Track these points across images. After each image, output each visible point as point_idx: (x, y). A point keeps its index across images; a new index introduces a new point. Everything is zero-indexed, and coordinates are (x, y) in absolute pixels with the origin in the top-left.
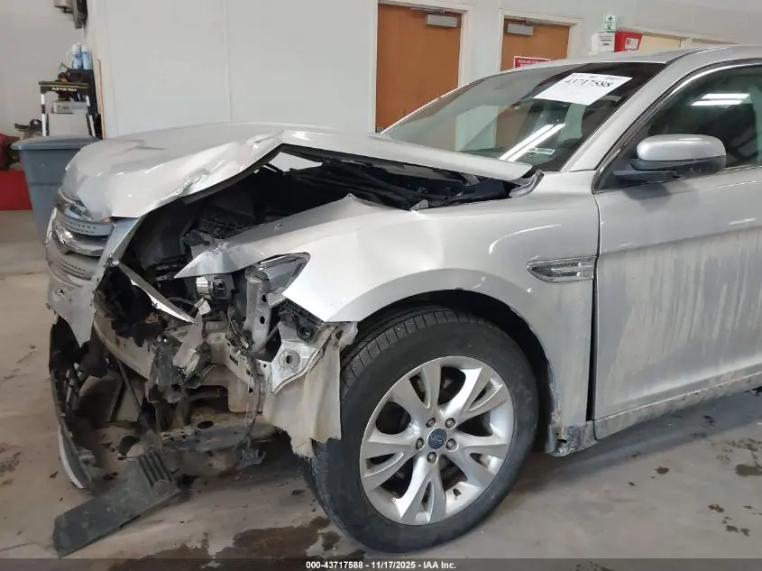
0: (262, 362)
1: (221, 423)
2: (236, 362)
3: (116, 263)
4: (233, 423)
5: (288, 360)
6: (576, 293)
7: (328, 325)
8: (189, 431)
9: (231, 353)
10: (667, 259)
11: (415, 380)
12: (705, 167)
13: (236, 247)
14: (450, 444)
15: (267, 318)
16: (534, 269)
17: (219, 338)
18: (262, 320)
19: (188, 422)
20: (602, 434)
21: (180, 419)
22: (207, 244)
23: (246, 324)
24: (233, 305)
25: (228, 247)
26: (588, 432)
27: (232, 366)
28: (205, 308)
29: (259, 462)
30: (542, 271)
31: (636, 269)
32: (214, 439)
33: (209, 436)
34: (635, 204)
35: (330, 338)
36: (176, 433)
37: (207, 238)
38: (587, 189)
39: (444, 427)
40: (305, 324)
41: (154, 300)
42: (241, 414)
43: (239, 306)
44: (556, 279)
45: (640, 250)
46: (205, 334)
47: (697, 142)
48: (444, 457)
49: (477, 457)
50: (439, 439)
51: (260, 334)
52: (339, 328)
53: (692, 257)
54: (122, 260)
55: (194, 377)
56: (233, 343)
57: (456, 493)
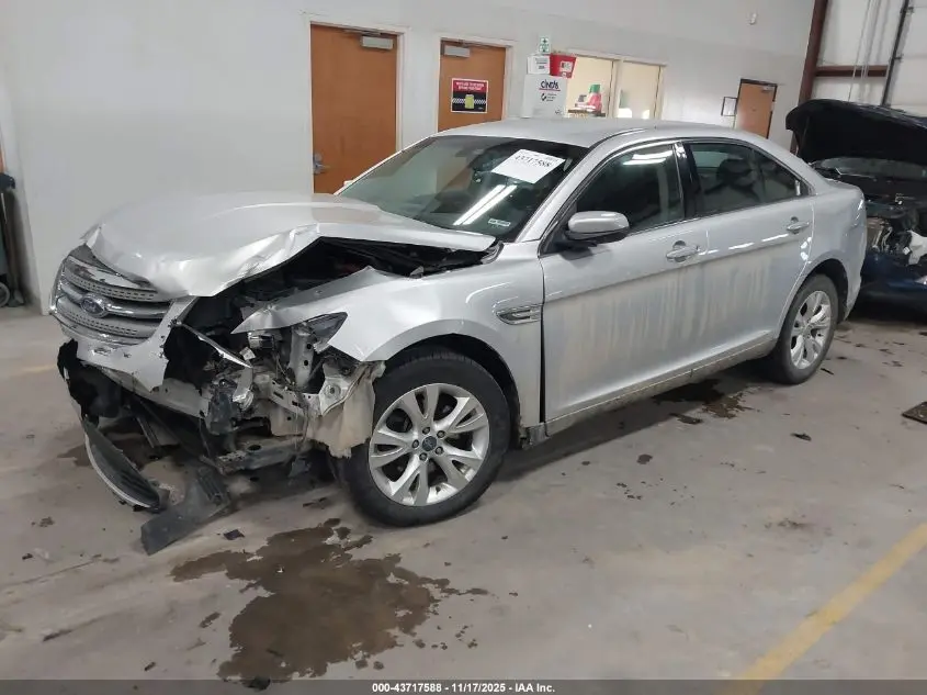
0: (307, 395)
1: (267, 445)
2: (282, 397)
3: (179, 323)
4: (275, 444)
5: (333, 391)
6: (531, 330)
7: (364, 364)
8: (241, 453)
9: (278, 391)
10: (592, 301)
11: (420, 398)
12: (616, 235)
13: (285, 309)
14: (439, 450)
15: (310, 361)
16: (502, 316)
17: (265, 379)
18: (306, 363)
19: (239, 447)
20: (552, 431)
21: (232, 446)
22: (252, 305)
23: (290, 365)
24: (278, 351)
25: (277, 309)
26: (541, 430)
27: (277, 400)
28: (249, 355)
29: (307, 469)
30: (507, 317)
31: (571, 311)
32: (263, 459)
33: (258, 456)
34: (568, 263)
35: (364, 373)
36: (231, 456)
37: (252, 301)
38: (535, 255)
39: (435, 436)
40: (345, 364)
41: (221, 352)
42: (282, 438)
43: (283, 353)
44: (516, 322)
45: (573, 297)
46: (254, 376)
47: (612, 220)
48: (431, 460)
49: (458, 464)
50: (429, 445)
51: (303, 374)
52: (372, 365)
53: (611, 299)
54: (184, 322)
55: (251, 410)
56: (278, 381)
57: (438, 490)
